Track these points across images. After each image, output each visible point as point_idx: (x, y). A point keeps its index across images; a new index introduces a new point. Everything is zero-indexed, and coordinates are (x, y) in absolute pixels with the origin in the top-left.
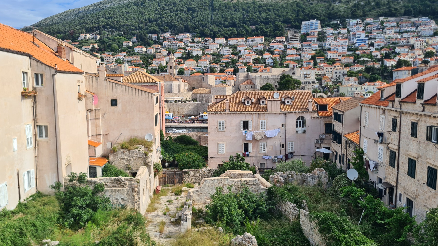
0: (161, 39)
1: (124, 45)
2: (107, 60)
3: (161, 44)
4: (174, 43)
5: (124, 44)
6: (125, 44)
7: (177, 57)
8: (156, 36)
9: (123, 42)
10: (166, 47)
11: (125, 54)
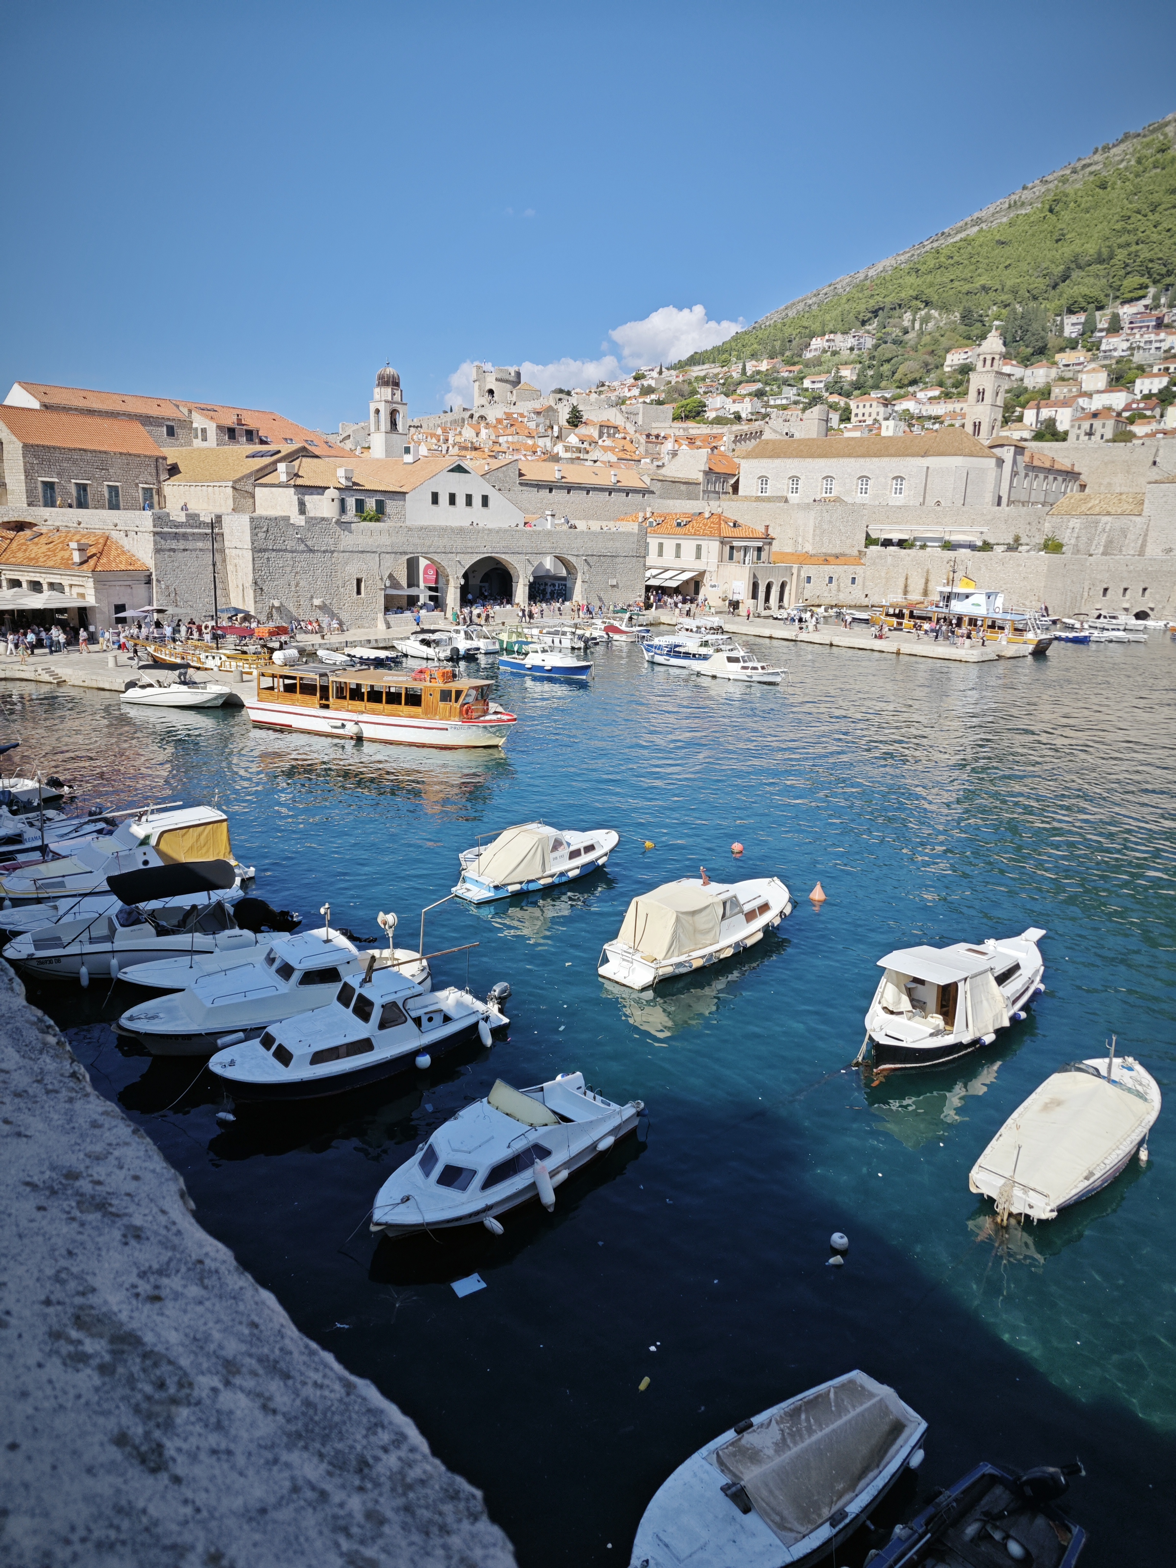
0: (1101, 330)
1: (948, 362)
2: (860, 418)
3: (1094, 347)
4: (1153, 337)
5: (949, 357)
6: (954, 359)
7: (1146, 392)
8: (1082, 317)
9: (948, 351)
10: (1111, 357)
11: (936, 392)
